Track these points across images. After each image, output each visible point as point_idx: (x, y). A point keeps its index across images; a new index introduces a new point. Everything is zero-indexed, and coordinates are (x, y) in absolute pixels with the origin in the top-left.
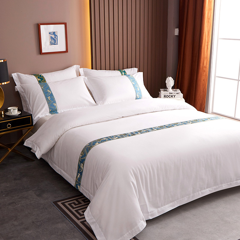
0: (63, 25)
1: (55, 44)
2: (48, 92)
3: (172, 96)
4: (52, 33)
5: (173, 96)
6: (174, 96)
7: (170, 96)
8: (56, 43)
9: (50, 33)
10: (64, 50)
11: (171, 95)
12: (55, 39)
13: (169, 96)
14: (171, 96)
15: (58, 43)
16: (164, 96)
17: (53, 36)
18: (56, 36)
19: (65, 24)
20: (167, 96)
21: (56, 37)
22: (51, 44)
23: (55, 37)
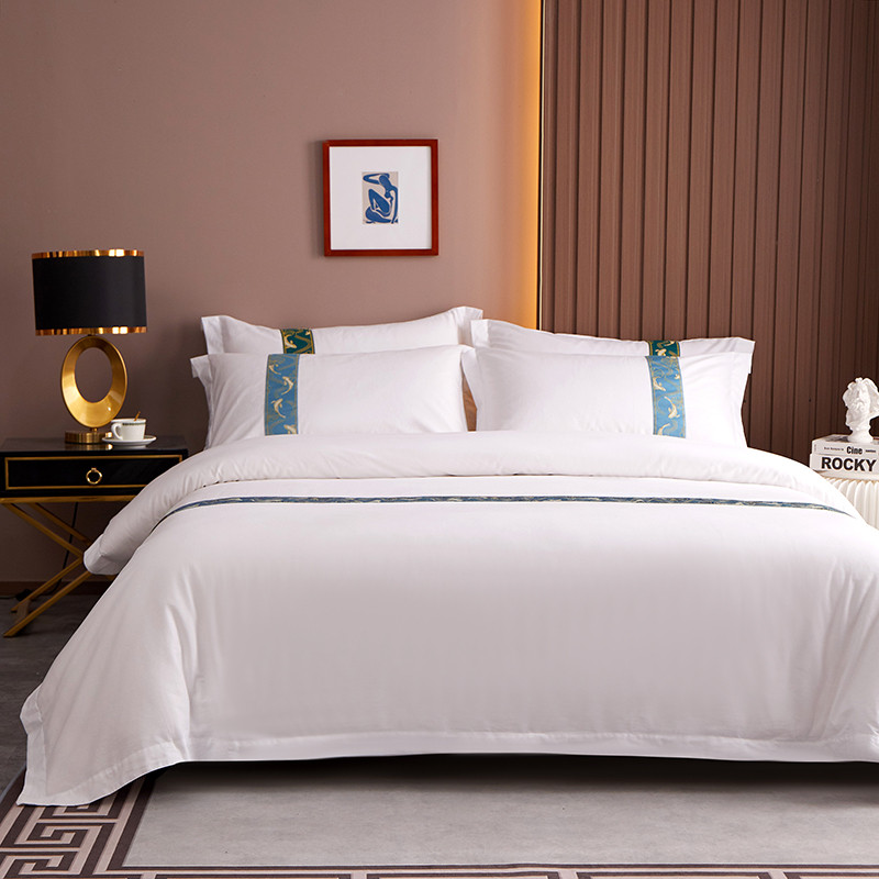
0: (425, 151)
1: (389, 221)
2: (282, 385)
3: (858, 464)
4: (377, 178)
5: (865, 464)
6: (871, 465)
7: (849, 464)
8: (390, 217)
9: (366, 178)
10: (425, 244)
11: (853, 457)
12: (388, 200)
13: (843, 464)
14: (853, 464)
15: (399, 217)
16: (823, 463)
17: (380, 190)
18: (389, 187)
19: (433, 144)
20: (837, 464)
21: (392, 193)
22: (372, 217)
23: (388, 195)
